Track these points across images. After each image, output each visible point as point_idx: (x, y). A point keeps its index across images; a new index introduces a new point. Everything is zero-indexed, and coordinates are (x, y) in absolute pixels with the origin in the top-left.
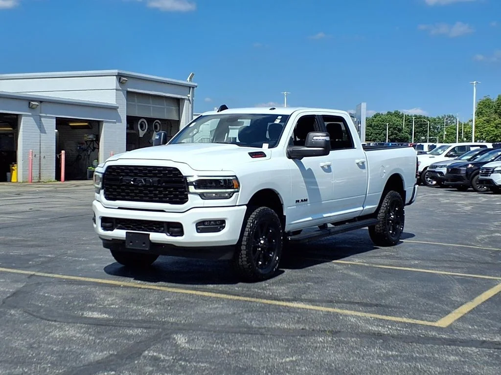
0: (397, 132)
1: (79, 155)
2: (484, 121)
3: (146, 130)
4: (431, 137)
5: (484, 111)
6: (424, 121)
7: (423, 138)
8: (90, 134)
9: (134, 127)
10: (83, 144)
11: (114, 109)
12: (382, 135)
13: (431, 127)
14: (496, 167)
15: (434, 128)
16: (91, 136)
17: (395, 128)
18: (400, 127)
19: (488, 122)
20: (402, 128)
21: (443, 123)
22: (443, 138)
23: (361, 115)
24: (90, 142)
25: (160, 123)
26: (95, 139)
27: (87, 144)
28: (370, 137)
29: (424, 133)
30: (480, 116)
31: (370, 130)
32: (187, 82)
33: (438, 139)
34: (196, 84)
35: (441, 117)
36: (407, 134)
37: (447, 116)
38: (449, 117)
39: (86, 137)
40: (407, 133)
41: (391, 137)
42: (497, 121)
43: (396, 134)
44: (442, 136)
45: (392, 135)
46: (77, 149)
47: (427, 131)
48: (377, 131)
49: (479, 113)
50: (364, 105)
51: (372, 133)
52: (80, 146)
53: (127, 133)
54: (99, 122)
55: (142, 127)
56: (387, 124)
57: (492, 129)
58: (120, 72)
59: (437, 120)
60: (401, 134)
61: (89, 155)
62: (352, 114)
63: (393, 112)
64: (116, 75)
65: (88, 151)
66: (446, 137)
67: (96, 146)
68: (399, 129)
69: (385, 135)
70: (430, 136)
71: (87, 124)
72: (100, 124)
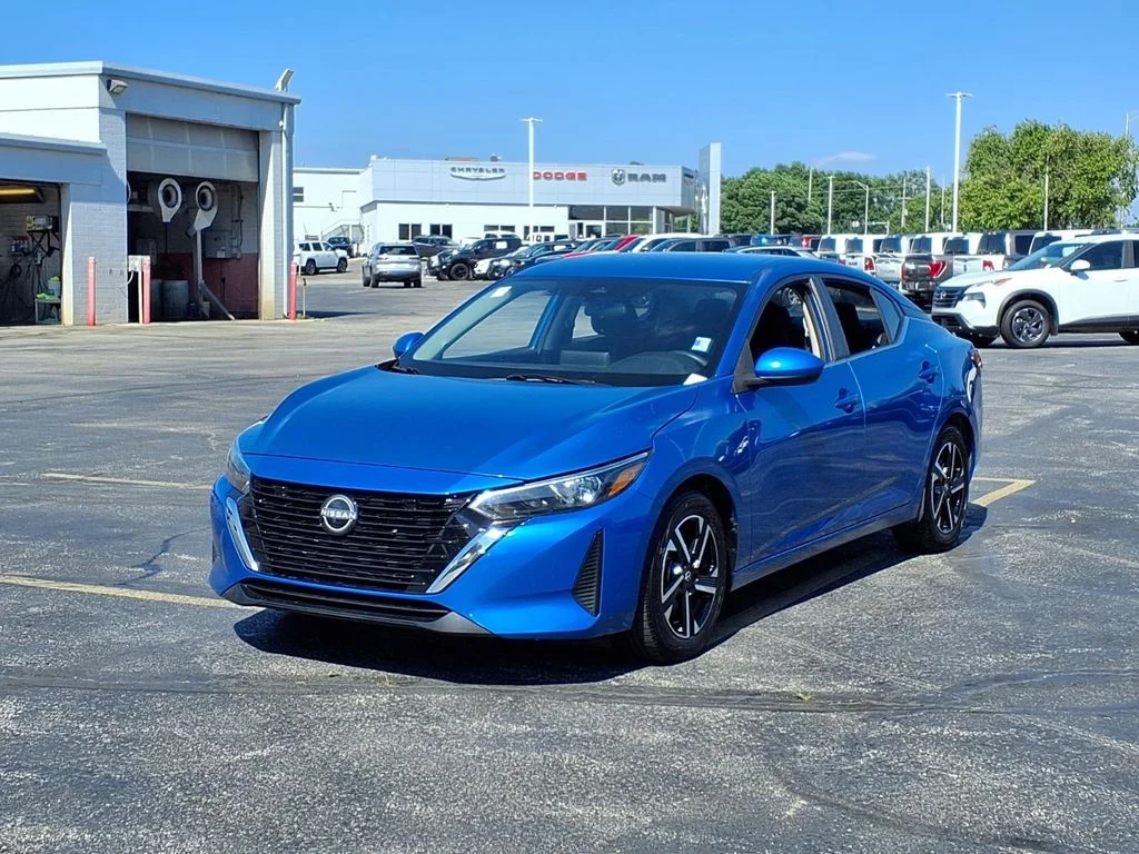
0: (795, 211)
1: (16, 266)
2: (986, 183)
3: (178, 207)
4: (874, 223)
5: (983, 162)
6: (859, 187)
7: (856, 224)
8: (38, 215)
9: (149, 199)
10: (24, 238)
11: (95, 154)
12: (761, 218)
13: (875, 200)
14: (969, 286)
15: (881, 202)
16: (41, 221)
17: (790, 202)
18: (801, 200)
19: (995, 185)
20: (806, 202)
21: (902, 190)
22: (899, 223)
23: (708, 173)
24: (41, 234)
25: (213, 188)
26: (50, 227)
27: (33, 239)
28: (733, 223)
29: (857, 213)
30: (977, 173)
31: (733, 207)
32: (277, 89)
33: (887, 227)
34: (297, 97)
35: (896, 177)
36: (816, 215)
37: (910, 173)
38: (915, 175)
39: (30, 222)
40: (816, 212)
41: (781, 223)
42: (1013, 183)
43: (792, 216)
44: (898, 219)
45: (782, 218)
46: (10, 251)
47: (863, 209)
48: (750, 210)
49: (975, 166)
50: (716, 150)
51: (737, 213)
52: (16, 245)
53: (128, 213)
54: (58, 186)
55: (167, 197)
56: (773, 192)
57: (1002, 202)
58: (108, 66)
59: (888, 182)
60: (802, 216)
61: (40, 265)
62: (688, 170)
63: (790, 166)
64: (99, 75)
65: (35, 256)
66: (906, 222)
67: (54, 243)
68: (798, 204)
69: (768, 218)
70: (871, 220)
71: (31, 191)
72: (62, 190)
